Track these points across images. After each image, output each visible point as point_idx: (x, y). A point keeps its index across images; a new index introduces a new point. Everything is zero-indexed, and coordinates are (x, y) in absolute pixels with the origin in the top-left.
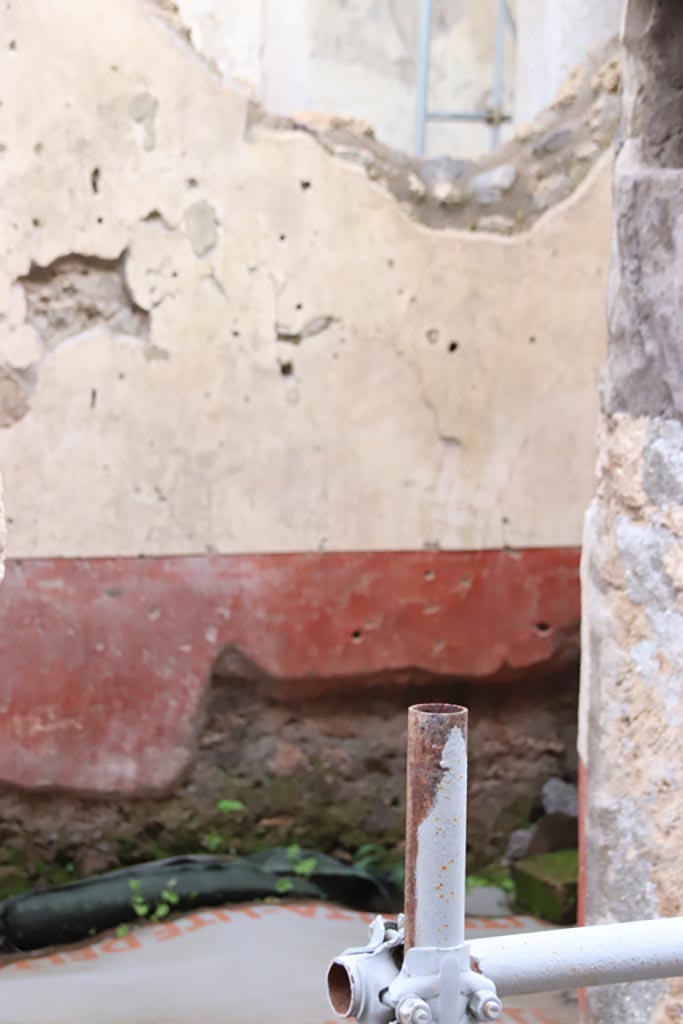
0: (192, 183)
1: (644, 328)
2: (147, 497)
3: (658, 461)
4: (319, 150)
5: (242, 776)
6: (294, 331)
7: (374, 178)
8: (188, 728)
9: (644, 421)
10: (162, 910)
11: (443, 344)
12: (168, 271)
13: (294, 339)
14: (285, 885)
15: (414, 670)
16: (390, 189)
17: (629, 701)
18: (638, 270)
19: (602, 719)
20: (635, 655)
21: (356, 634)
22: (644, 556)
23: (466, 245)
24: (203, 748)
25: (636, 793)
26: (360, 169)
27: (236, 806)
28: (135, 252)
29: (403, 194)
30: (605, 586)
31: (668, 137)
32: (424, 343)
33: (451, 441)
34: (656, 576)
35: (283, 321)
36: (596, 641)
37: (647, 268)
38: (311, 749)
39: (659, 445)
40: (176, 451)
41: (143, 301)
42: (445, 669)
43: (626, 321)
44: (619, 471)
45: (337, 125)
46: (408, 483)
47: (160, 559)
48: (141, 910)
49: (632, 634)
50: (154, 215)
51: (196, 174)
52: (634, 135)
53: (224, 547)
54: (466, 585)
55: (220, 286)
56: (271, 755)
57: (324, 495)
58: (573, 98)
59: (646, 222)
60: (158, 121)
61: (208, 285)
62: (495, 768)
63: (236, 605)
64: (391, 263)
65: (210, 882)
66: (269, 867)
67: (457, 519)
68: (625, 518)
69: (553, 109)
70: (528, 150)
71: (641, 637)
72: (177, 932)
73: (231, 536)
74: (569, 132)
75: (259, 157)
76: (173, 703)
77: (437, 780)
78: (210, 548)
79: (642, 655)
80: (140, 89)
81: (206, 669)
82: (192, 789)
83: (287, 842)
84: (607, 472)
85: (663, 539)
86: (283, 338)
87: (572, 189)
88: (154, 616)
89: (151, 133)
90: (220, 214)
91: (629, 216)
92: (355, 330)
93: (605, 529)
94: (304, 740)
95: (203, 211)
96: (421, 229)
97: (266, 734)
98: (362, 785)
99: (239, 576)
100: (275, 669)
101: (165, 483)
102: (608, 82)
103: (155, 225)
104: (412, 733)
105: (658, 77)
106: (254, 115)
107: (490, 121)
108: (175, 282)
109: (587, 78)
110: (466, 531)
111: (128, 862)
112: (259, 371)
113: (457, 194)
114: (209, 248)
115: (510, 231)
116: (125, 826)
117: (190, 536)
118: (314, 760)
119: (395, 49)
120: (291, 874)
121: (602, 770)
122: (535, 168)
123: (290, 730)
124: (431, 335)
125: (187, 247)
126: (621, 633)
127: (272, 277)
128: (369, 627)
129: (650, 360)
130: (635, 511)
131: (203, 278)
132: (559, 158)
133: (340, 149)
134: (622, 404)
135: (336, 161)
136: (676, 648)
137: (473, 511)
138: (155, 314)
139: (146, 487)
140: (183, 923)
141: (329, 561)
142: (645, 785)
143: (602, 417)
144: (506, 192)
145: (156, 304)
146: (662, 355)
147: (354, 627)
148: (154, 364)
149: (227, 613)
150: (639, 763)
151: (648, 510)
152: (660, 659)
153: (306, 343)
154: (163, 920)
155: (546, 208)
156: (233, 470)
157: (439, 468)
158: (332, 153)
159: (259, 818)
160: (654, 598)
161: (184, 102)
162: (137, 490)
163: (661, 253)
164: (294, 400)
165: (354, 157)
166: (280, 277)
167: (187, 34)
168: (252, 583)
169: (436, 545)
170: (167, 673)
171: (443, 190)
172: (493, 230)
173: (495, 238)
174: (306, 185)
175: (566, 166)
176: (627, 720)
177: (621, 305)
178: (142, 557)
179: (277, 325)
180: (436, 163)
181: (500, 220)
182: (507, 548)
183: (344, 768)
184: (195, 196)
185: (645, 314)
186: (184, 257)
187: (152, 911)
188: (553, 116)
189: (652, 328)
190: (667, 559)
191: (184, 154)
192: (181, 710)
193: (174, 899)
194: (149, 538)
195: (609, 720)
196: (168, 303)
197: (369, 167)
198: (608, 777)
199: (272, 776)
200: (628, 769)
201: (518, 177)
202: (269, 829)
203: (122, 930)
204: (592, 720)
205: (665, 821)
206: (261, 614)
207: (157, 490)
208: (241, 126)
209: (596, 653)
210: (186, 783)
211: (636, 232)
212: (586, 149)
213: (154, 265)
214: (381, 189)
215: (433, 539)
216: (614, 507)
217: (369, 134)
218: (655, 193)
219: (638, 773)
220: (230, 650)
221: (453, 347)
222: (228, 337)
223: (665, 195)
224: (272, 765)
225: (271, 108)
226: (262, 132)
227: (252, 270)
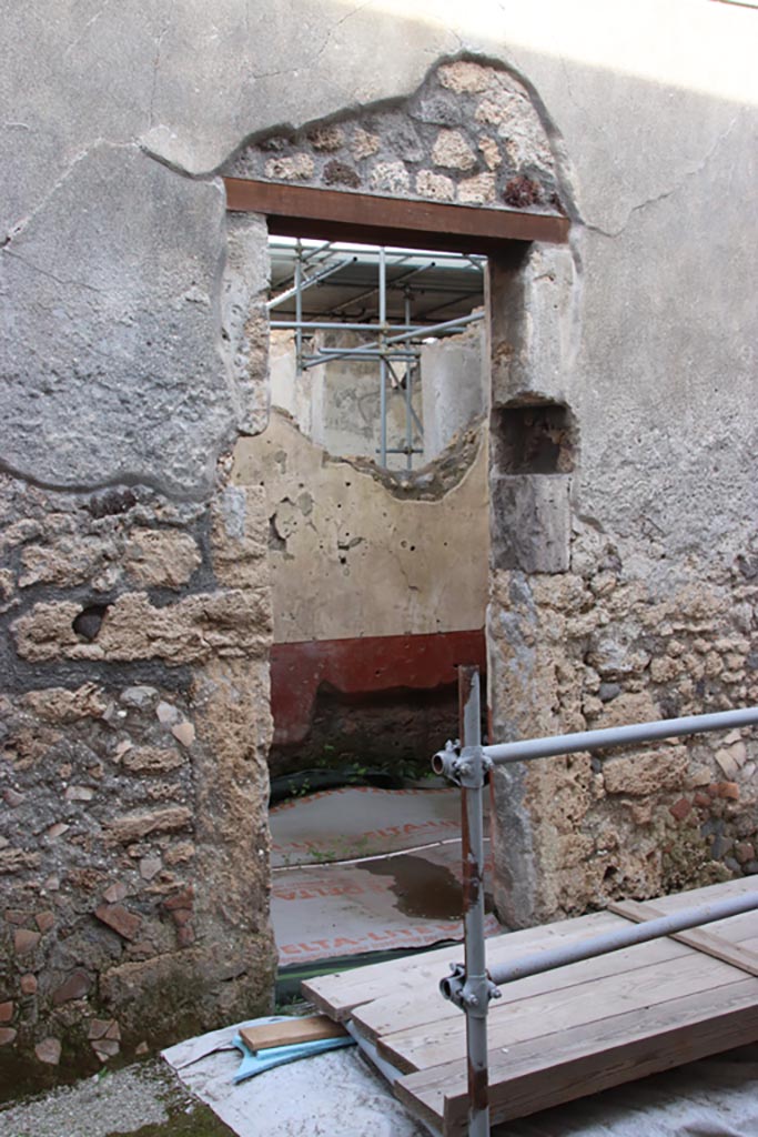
0: (301, 485)
1: (506, 536)
2: (287, 618)
3: (515, 586)
4: (353, 470)
5: (332, 735)
6: (346, 544)
7: (376, 480)
8: (309, 716)
9: (508, 572)
10: (303, 792)
11: (408, 547)
12: (292, 522)
13: (346, 548)
14: (354, 780)
15: (402, 687)
16: (383, 484)
17: (508, 682)
18: (502, 514)
19: (497, 691)
20: (509, 664)
21: (377, 672)
22: (511, 625)
23: (416, 506)
24: (315, 724)
25: (512, 718)
26: (370, 477)
27: (331, 747)
28: (279, 515)
29: (388, 486)
30: (496, 638)
31: (509, 463)
32: (400, 547)
33: (414, 588)
34: (517, 632)
35: (341, 540)
36: (493, 659)
37: (506, 512)
38: (360, 723)
39: (515, 581)
40: (298, 598)
41: (283, 535)
42: (416, 686)
43: (499, 533)
44: (499, 592)
45: (359, 459)
46: (396, 607)
47: (293, 644)
48: (295, 792)
49: (507, 656)
50: (286, 500)
51: (303, 482)
52: (496, 462)
53: (320, 638)
54: (423, 649)
55: (314, 527)
56: (343, 726)
57: (361, 614)
58: (455, 445)
59: (504, 494)
60: (287, 462)
61: (309, 527)
62: (438, 727)
63: (326, 662)
64: (385, 515)
65: (322, 780)
66: (346, 773)
67: (418, 621)
68: (502, 611)
69: (447, 449)
70: (438, 466)
71: (512, 657)
72: (310, 800)
73: (323, 633)
74: (454, 459)
75: (327, 474)
76: (302, 706)
77: (470, 690)
78: (314, 638)
79: (512, 664)
80: (279, 449)
81: (315, 690)
82: (311, 742)
83: (353, 762)
84: (494, 592)
85: (518, 617)
86: (340, 548)
87: (458, 482)
88: (292, 669)
89: (284, 466)
90: (313, 498)
91: (496, 494)
92: (371, 543)
93: (495, 615)
94: (357, 719)
95: (306, 497)
96: (397, 500)
97: (341, 717)
98: (382, 737)
99: (327, 650)
100: (344, 689)
101: (294, 612)
102: (469, 438)
103: (287, 504)
104: (461, 675)
105: (504, 441)
106: (326, 457)
107: (406, 452)
108: (295, 527)
109: (460, 438)
110: (421, 627)
111: (286, 774)
112: (332, 562)
113: (411, 485)
114: (309, 512)
115: (433, 500)
116: (284, 759)
117: (306, 634)
118: (362, 727)
119: (361, 423)
120: (357, 775)
121: (497, 711)
122: (442, 474)
123: (351, 716)
124: (403, 544)
125: (300, 511)
126: (503, 657)
127: (336, 523)
128: (383, 669)
129: (509, 548)
130: (507, 608)
131: (307, 524)
132: (451, 470)
133: (361, 469)
134: (498, 565)
135: (360, 474)
136: (526, 659)
137: (424, 617)
138: (288, 540)
139: (287, 614)
140: (312, 797)
141: (364, 641)
142: (515, 714)
143: (490, 572)
144: (431, 483)
145: (288, 536)
146: (514, 546)
147: (377, 669)
148: (288, 562)
149: (322, 666)
150: (513, 707)
151: (512, 607)
152: (519, 665)
153: (352, 549)
154: (304, 796)
155: (448, 490)
156: (322, 605)
157: (409, 600)
158: (358, 470)
159: (340, 753)
160: (516, 641)
161: (297, 454)
162: (283, 615)
163: (510, 507)
164: (347, 573)
165: (367, 472)
166: (339, 522)
167: (297, 427)
168: (333, 652)
169: (410, 632)
170: (298, 693)
171: (404, 484)
172: (427, 499)
173: (428, 503)
174: (348, 484)
175: (455, 473)
176: (507, 690)
177: (496, 527)
178: (286, 643)
179: (339, 542)
180: (401, 473)
181: (429, 495)
182: (440, 633)
183: (374, 730)
184: (303, 490)
185: (506, 530)
186: (299, 516)
187: (299, 792)
188: (447, 453)
189: (510, 536)
190: (521, 625)
191: (297, 474)
192: (305, 708)
193: (308, 787)
194: (288, 635)
195: (500, 691)
196: (293, 535)
197: (374, 475)
198: (500, 713)
199: (344, 734)
200: (508, 709)
201: (435, 478)
202: (344, 758)
203: (287, 801)
204: (493, 691)
205: (523, 728)
206: (336, 666)
207: (291, 614)
208: (320, 462)
209: (493, 665)
210: (309, 739)
211: (500, 499)
212: (463, 465)
213: (286, 520)
214: (379, 484)
215: (408, 630)
216: (498, 606)
217: (372, 462)
218: (507, 484)
219: (512, 710)
220: (324, 682)
221: (413, 548)
222: (318, 548)
223: (511, 485)
224: (344, 730)
225: (333, 454)
226: (329, 464)
227: (327, 520)
